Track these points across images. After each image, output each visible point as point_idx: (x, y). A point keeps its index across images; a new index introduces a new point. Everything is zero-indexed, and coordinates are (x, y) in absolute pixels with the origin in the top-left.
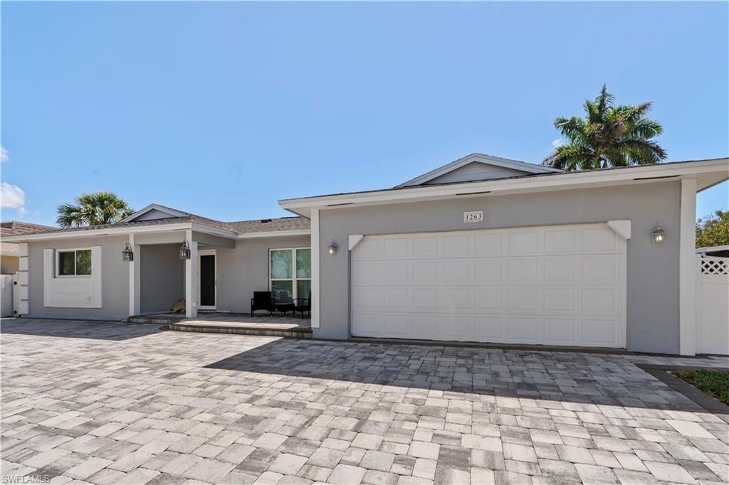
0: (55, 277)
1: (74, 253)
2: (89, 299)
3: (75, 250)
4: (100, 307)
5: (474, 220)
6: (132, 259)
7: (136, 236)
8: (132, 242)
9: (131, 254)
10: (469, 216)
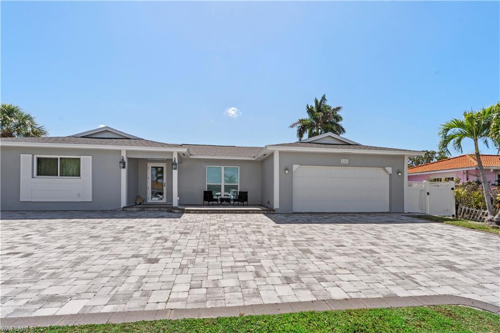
0: (33, 177)
1: (57, 159)
2: (79, 195)
3: (59, 157)
4: (91, 201)
5: (345, 163)
6: (124, 167)
7: (127, 152)
8: (124, 154)
9: (124, 163)
10: (343, 161)
